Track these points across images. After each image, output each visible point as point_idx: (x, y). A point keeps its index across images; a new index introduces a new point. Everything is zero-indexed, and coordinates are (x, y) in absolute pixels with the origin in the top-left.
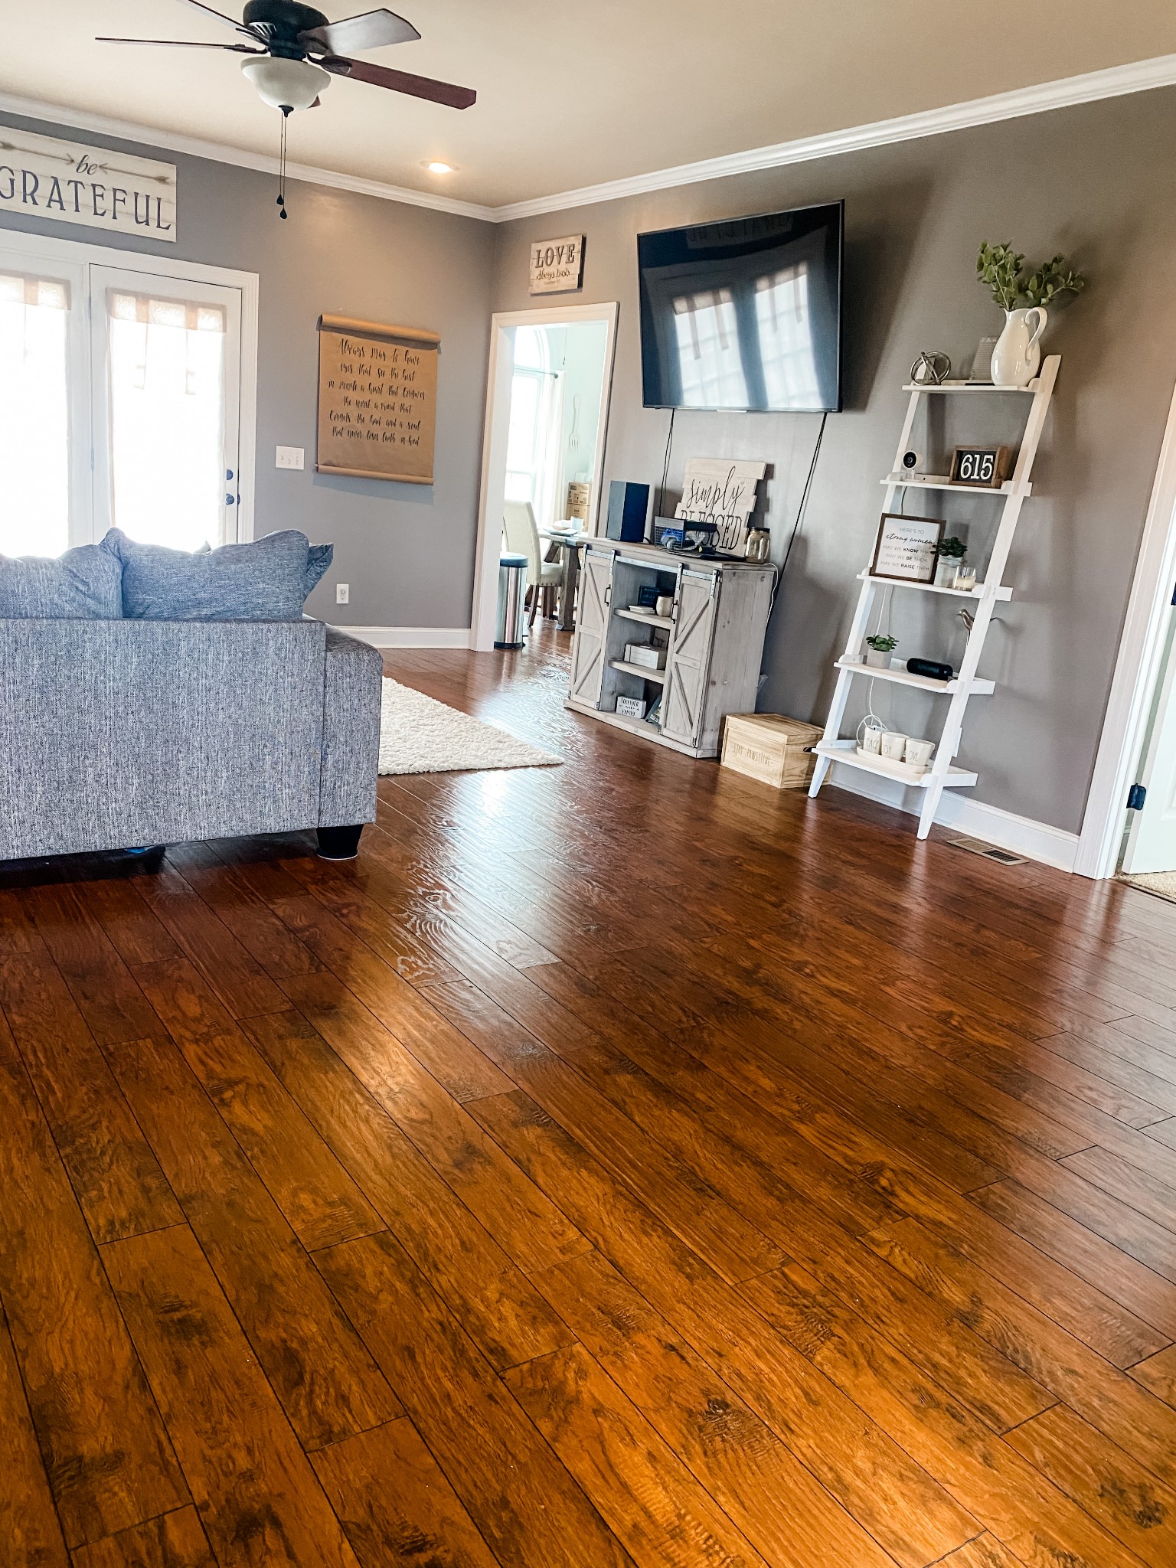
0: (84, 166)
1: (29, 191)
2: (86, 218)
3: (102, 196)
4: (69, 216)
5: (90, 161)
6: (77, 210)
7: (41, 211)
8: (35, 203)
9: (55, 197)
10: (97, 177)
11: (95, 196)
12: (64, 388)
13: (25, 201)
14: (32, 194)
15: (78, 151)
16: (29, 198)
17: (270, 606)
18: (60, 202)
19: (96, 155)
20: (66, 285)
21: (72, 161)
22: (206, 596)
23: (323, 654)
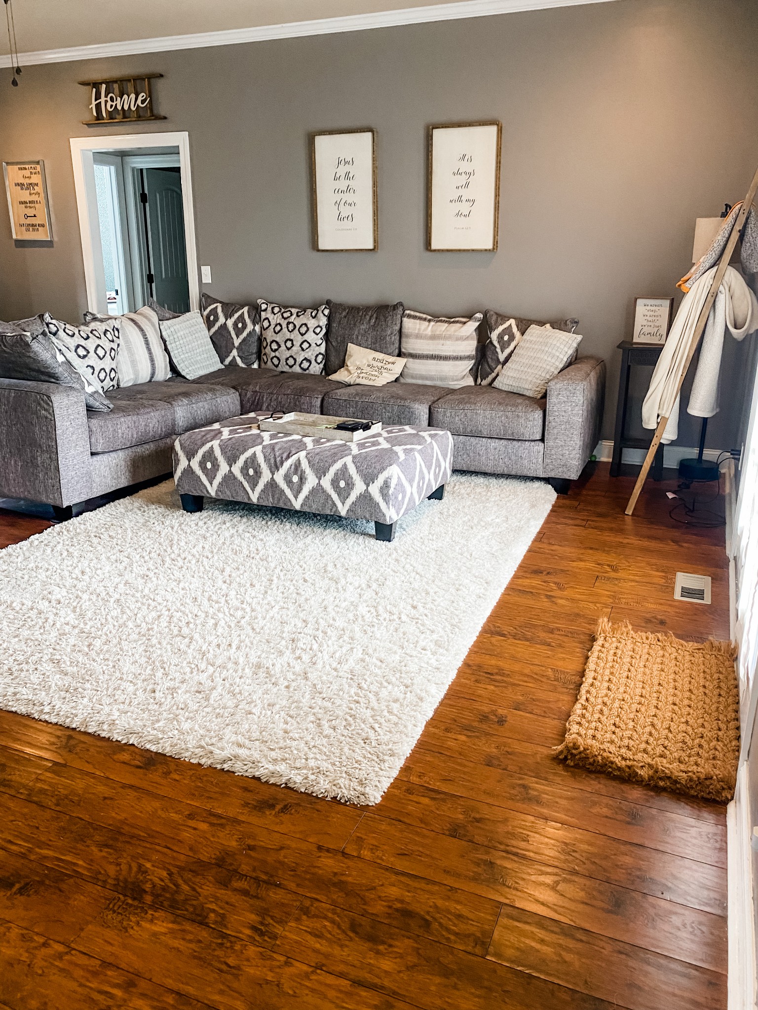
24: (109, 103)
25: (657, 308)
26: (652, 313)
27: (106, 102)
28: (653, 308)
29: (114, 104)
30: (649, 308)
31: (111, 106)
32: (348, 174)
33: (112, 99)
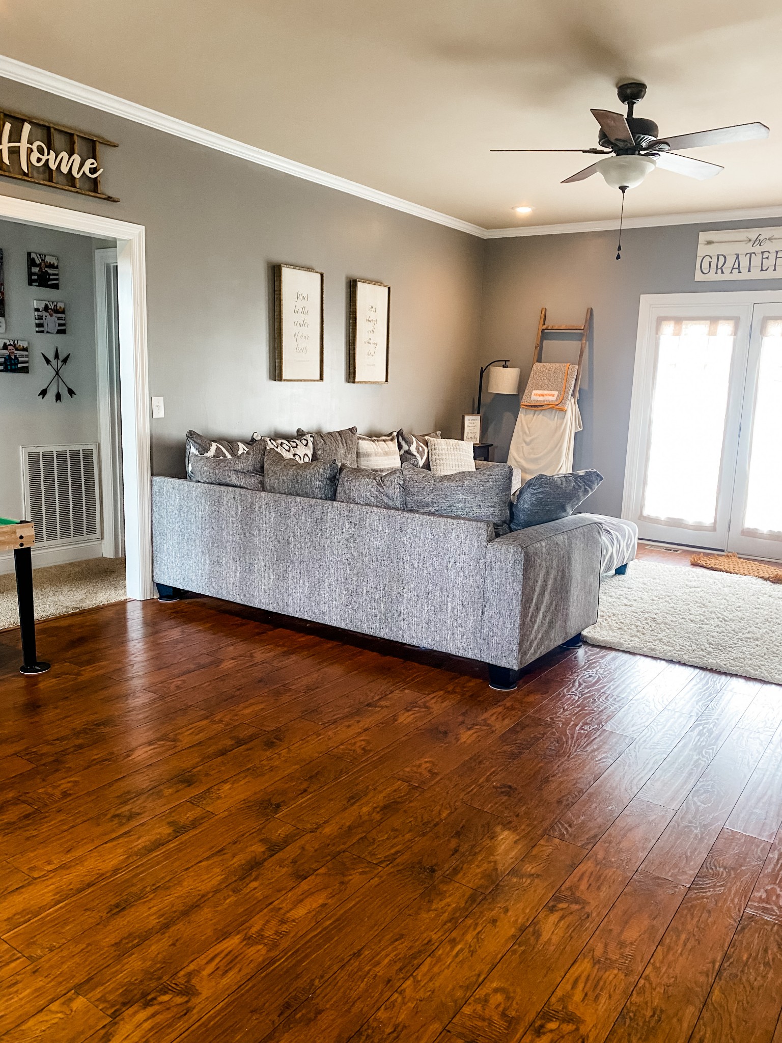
0: (758, 241)
1: (720, 266)
2: (756, 274)
3: (767, 258)
4: (745, 276)
5: (761, 238)
6: (749, 271)
7: (727, 277)
8: (723, 273)
9: (736, 266)
10: (766, 246)
11: (763, 258)
12: (727, 385)
13: (716, 273)
14: (721, 268)
15: (753, 234)
16: (719, 271)
17: (467, 510)
18: (739, 268)
19: (766, 232)
20: (736, 320)
21: (750, 240)
22: (430, 500)
23: (484, 544)
24: (35, 155)
25: (474, 421)
26: (472, 425)
27: (30, 151)
28: (472, 422)
29: (44, 158)
30: (470, 421)
31: (39, 160)
32: (304, 308)
33: (40, 150)
